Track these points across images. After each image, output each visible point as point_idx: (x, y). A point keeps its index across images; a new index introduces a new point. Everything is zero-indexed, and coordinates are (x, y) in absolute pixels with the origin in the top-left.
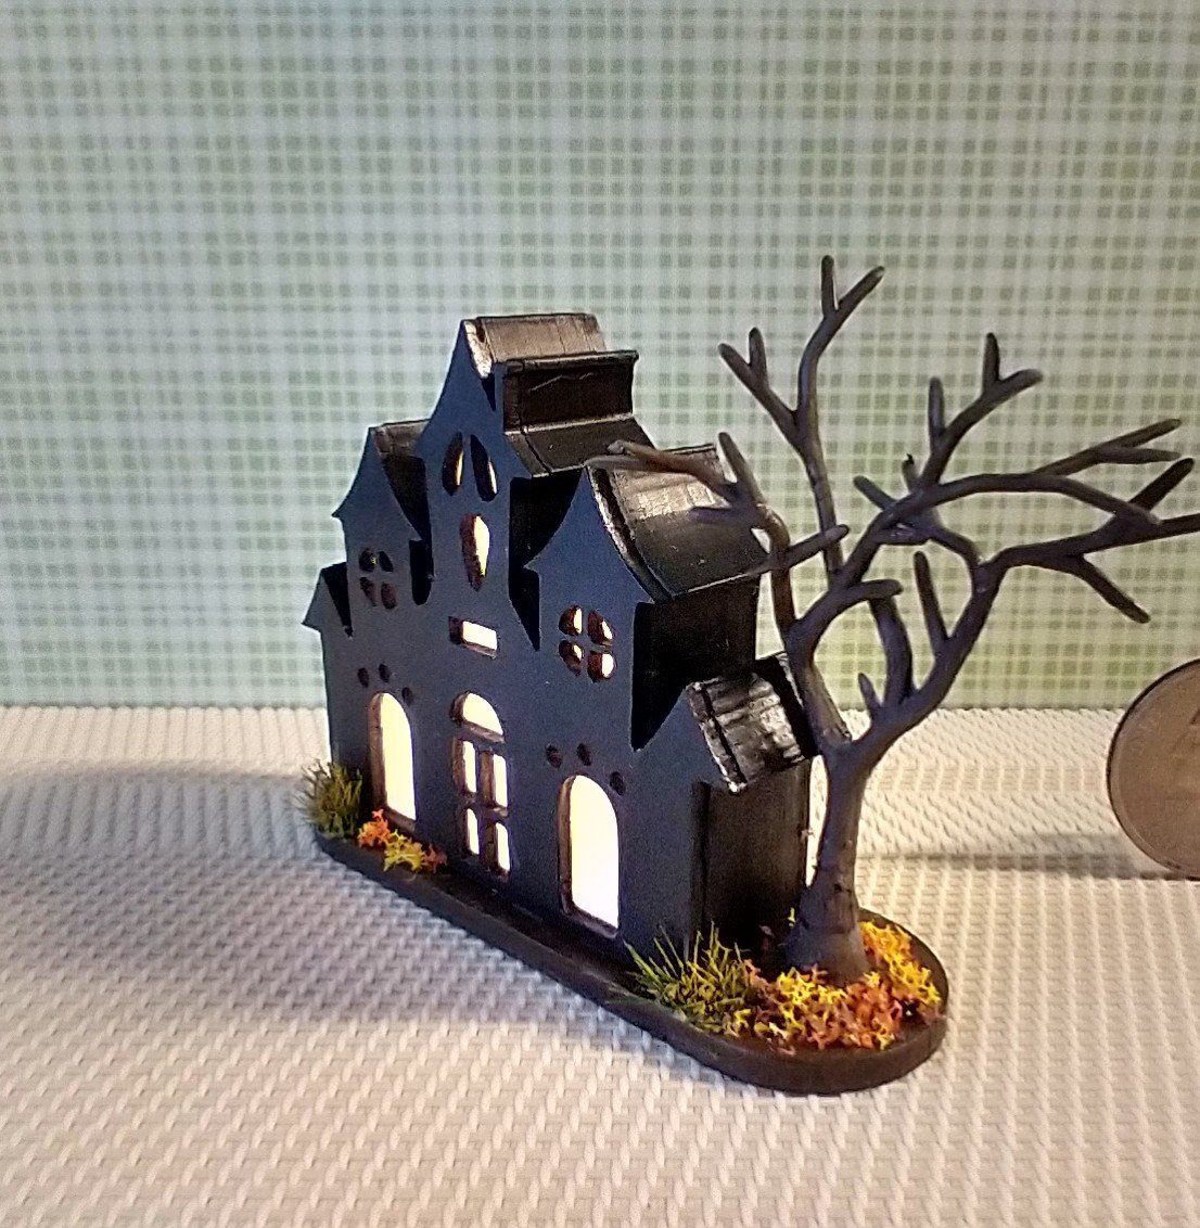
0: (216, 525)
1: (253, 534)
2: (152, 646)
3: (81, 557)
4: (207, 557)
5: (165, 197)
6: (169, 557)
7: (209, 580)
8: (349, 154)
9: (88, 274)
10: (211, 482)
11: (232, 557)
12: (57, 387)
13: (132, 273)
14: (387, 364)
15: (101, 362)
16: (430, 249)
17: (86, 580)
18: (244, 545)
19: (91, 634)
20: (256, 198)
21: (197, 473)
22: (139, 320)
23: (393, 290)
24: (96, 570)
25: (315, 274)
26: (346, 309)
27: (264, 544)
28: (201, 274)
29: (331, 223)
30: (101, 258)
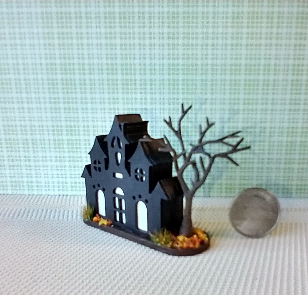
0: (51, 157)
1: (58, 159)
2: (37, 182)
3: (23, 163)
4: (49, 164)
5: (41, 90)
6: (41, 163)
7: (49, 168)
8: (77, 82)
9: (26, 105)
10: (50, 148)
11: (54, 164)
12: (19, 128)
13: (34, 106)
14: (86, 124)
15: (28, 123)
16: (94, 101)
17: (24, 168)
18: (56, 161)
19: (25, 180)
20: (59, 90)
21: (47, 146)
22: (35, 115)
23: (87, 109)
24: (26, 166)
25: (71, 106)
26: (77, 113)
27: (61, 161)
28: (48, 106)
29: (74, 95)
30: (28, 102)
